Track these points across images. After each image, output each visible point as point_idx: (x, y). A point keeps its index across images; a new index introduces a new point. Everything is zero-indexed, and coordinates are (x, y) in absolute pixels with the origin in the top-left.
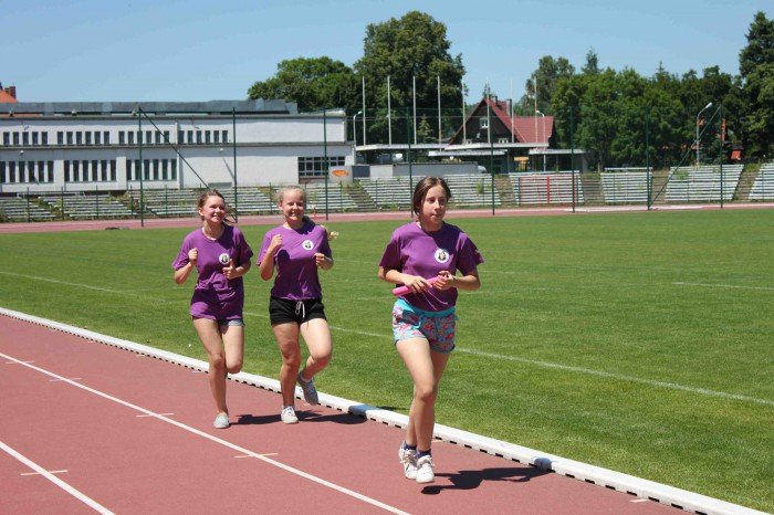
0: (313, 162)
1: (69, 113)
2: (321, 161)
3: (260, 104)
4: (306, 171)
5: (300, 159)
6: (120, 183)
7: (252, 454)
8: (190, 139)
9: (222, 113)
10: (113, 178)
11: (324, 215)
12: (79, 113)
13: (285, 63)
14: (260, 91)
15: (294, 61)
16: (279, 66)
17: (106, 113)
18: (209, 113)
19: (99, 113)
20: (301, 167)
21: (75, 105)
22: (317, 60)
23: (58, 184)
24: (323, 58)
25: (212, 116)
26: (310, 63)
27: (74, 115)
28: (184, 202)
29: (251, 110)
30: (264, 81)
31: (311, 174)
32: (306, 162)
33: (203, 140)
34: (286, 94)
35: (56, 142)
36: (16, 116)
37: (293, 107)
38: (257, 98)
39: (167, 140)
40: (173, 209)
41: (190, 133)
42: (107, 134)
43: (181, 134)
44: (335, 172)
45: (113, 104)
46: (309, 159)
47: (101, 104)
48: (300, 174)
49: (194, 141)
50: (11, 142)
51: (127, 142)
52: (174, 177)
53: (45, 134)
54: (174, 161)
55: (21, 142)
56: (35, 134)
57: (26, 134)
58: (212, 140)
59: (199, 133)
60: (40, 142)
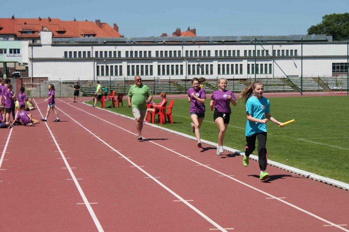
0: (340, 65)
1: (221, 41)
2: (344, 65)
3: (313, 37)
4: (336, 70)
5: (333, 64)
6: (245, 75)
7: (333, 224)
8: (279, 54)
9: (295, 41)
10: (241, 73)
11: (346, 92)
12: (225, 41)
13: (326, 16)
14: (313, 30)
15: (331, 15)
16: (323, 18)
17: (238, 41)
18: (288, 41)
19: (235, 41)
20: (334, 68)
21: (224, 37)
22: (342, 15)
23: (215, 75)
24: (345, 14)
25: (289, 43)
26: (339, 16)
27: (223, 42)
28: (276, 85)
29: (309, 40)
30: (315, 25)
31: (339, 71)
32: (336, 65)
33: (285, 55)
34: (327, 32)
35: (214, 56)
36: (196, 43)
37: (330, 38)
38: (312, 34)
39: (267, 54)
40: (270, 88)
41: (279, 51)
42: (238, 51)
43: (274, 51)
45: (241, 37)
46: (338, 64)
47: (236, 37)
48: (333, 71)
49: (281, 55)
50: (194, 55)
51: (248, 55)
52: (270, 72)
53: (209, 51)
54: (270, 65)
55: (198, 55)
56: (205, 51)
57: (200, 51)
58: (289, 55)
59: (283, 51)
60: (207, 55)
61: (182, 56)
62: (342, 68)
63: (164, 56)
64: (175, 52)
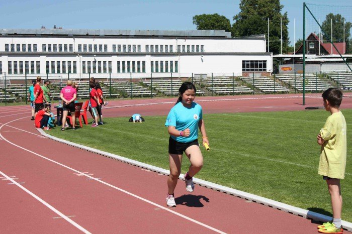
0: (250, 63)
2: (254, 63)
4: (246, 68)
5: (243, 61)
6: (148, 74)
8: (184, 50)
10: (144, 71)
20: (244, 66)
23: (115, 74)
31: (249, 70)
32: (246, 63)
33: (191, 51)
35: (112, 51)
39: (171, 50)
41: (184, 46)
42: (139, 46)
43: (179, 46)
44: (283, 68)
46: (248, 61)
48: (243, 70)
49: (186, 51)
50: (88, 51)
51: (150, 51)
52: (176, 71)
53: (106, 46)
54: (176, 62)
55: (93, 50)
56: (101, 46)
57: (95, 46)
58: (195, 51)
59: (188, 46)
60: (103, 50)
61: (74, 51)
62: (252, 65)
63: (52, 50)
64: (66, 45)
